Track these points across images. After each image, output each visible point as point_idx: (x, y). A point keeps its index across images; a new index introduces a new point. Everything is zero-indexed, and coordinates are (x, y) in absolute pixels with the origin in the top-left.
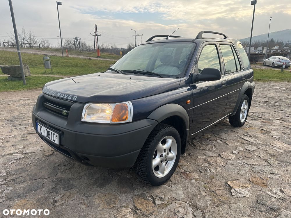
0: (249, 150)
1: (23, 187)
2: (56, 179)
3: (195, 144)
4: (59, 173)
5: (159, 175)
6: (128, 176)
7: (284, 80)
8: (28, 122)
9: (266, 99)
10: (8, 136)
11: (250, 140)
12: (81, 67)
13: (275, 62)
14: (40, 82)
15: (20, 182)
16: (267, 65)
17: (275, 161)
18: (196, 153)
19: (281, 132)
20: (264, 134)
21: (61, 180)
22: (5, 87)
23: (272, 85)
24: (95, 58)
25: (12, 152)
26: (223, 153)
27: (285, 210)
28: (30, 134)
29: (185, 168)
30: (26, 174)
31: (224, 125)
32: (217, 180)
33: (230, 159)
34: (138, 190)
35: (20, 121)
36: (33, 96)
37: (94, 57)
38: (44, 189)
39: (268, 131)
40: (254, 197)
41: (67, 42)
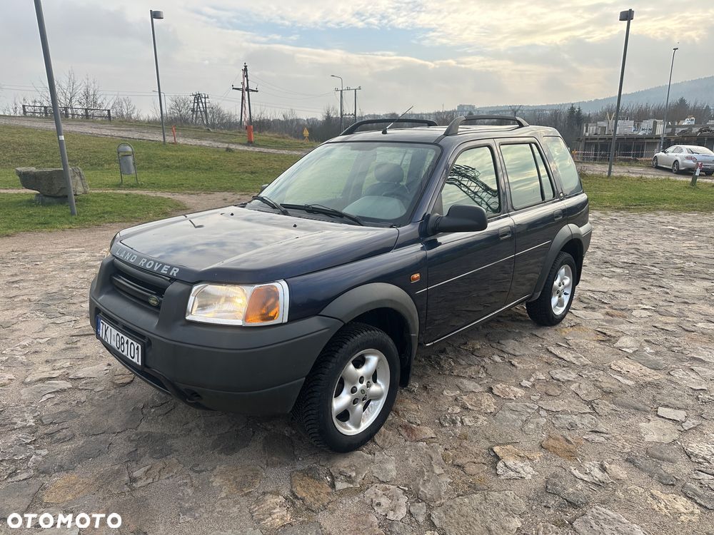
0: (558, 380)
1: (70, 450)
2: (137, 435)
3: (442, 364)
4: (143, 422)
5: (350, 429)
6: (287, 431)
7: (692, 207)
8: (81, 309)
9: (634, 256)
10: (35, 339)
11: (565, 357)
12: (207, 170)
13: (680, 161)
14: (109, 209)
15: (62, 441)
16: (662, 166)
17: (608, 406)
18: (440, 384)
19: (642, 339)
20: (602, 343)
21: (148, 437)
22: (27, 220)
23: (659, 222)
24: (241, 148)
25: (46, 375)
26: (499, 386)
27: (599, 506)
28: (85, 335)
29: (411, 416)
30: (74, 423)
31: (518, 320)
32: (472, 444)
33: (510, 399)
34: (303, 459)
35: (64, 305)
36: (92, 243)
37: (240, 144)
38: (112, 455)
39: (614, 337)
40: (541, 480)
41: (177, 105)
